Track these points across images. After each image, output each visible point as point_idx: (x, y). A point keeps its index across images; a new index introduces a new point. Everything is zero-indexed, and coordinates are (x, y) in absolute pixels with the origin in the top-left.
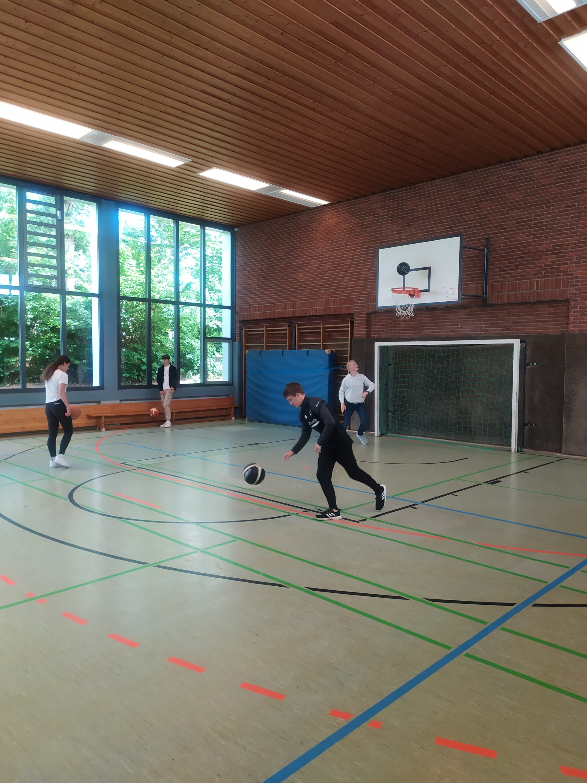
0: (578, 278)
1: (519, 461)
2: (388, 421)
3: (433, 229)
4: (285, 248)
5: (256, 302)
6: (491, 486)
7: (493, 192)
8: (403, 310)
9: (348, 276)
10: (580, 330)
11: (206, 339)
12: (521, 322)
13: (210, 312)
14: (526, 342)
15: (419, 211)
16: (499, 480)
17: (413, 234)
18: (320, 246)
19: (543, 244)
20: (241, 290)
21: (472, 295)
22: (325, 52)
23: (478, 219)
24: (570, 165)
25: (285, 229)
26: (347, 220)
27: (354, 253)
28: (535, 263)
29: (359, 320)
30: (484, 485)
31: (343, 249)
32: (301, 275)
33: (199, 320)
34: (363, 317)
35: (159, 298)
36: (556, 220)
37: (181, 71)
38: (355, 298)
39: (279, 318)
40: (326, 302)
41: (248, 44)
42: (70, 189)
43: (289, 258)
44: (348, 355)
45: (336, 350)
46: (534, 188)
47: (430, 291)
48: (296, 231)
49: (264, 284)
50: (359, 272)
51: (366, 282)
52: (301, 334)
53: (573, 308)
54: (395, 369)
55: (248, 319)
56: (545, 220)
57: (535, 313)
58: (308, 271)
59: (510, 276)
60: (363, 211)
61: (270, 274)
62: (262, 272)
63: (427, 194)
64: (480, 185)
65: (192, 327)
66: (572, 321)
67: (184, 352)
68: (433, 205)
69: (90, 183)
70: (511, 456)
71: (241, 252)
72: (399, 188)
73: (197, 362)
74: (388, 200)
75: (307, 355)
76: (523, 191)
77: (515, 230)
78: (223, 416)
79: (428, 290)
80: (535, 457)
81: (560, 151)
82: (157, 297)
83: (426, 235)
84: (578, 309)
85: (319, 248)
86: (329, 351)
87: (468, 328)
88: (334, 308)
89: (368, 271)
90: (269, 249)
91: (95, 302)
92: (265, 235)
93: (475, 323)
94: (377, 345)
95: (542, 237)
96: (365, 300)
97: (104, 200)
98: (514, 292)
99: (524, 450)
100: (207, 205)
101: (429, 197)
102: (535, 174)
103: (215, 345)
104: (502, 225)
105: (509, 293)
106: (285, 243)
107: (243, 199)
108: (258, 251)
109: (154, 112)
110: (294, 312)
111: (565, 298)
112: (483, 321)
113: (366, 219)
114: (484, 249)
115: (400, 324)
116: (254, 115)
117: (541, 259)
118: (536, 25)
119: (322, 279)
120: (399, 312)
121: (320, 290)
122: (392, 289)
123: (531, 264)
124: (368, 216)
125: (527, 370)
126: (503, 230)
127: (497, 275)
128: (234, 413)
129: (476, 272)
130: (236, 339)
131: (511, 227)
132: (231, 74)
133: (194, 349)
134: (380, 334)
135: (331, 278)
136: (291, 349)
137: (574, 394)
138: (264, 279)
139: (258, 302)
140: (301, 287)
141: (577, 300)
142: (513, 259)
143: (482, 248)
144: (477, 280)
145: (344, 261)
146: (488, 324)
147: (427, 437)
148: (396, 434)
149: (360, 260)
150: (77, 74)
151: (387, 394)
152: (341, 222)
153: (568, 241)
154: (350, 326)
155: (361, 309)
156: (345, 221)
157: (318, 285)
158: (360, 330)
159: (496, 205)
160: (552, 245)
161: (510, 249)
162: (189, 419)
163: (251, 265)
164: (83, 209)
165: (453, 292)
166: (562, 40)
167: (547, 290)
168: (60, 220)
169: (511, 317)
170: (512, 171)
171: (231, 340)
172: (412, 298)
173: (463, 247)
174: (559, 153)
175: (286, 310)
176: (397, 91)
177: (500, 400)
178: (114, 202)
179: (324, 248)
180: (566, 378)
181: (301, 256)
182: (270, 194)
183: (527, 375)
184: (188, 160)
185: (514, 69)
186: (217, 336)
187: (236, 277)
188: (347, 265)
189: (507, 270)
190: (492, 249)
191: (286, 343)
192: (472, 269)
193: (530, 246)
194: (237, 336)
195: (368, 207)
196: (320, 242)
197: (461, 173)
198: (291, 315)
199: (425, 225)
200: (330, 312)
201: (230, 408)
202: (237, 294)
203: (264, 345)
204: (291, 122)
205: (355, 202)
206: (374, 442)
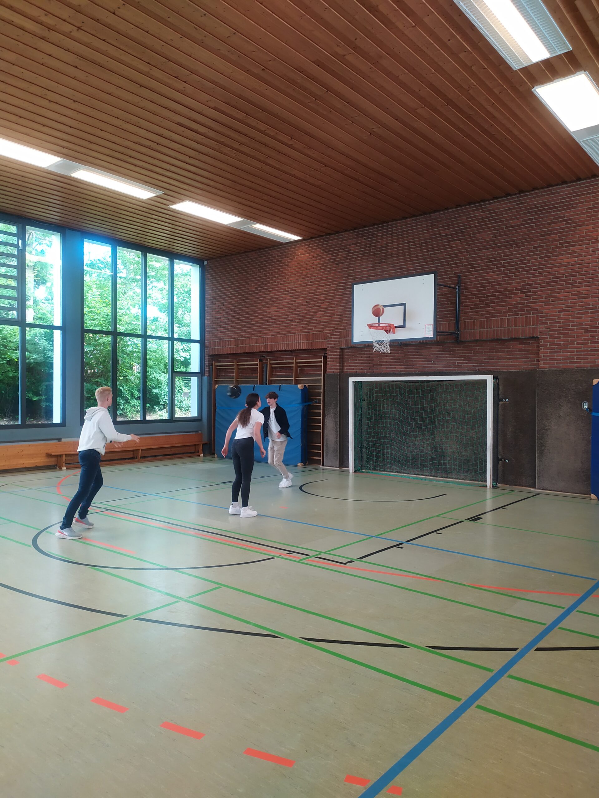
0: (547, 316)
1: (495, 497)
2: (362, 457)
4: (256, 283)
5: (226, 336)
6: (472, 522)
7: (464, 232)
8: (379, 345)
9: (320, 311)
10: (550, 367)
11: (174, 374)
12: (493, 359)
13: (178, 345)
14: (498, 378)
15: (392, 249)
16: (479, 517)
18: (292, 281)
19: (512, 283)
20: (210, 323)
21: (445, 331)
22: (305, 90)
23: (449, 258)
24: (538, 207)
25: (256, 263)
26: (320, 256)
27: (326, 288)
28: (505, 301)
29: (332, 355)
30: (466, 522)
31: (315, 284)
32: (272, 309)
33: (166, 354)
34: (336, 352)
36: (525, 260)
37: (158, 103)
38: (328, 333)
39: (250, 353)
40: (299, 337)
41: (228, 79)
42: (34, 219)
43: (260, 292)
44: (321, 390)
45: (308, 385)
46: (503, 228)
48: (267, 266)
49: (234, 318)
50: (331, 307)
51: (339, 318)
52: (272, 369)
53: (543, 345)
54: (369, 404)
55: (218, 353)
56: (514, 260)
57: (506, 350)
58: (279, 306)
59: (481, 314)
60: (335, 248)
61: (240, 308)
62: (232, 306)
63: (399, 232)
64: (450, 225)
65: (159, 360)
66: (543, 358)
67: (150, 387)
68: (405, 243)
69: (55, 213)
70: (486, 492)
71: (211, 286)
73: (163, 397)
74: (360, 237)
75: (279, 390)
76: (493, 232)
77: (486, 269)
78: (191, 453)
79: (404, 326)
80: (511, 492)
81: (528, 193)
82: (123, 330)
83: (398, 272)
84: (548, 346)
85: (291, 283)
86: (302, 386)
87: (441, 364)
88: (307, 342)
89: (340, 306)
90: (240, 283)
91: (57, 335)
92: (236, 269)
93: (448, 359)
94: (351, 380)
95: (512, 276)
96: (339, 335)
97: (69, 230)
98: (485, 329)
99: (499, 485)
100: (176, 238)
101: (401, 235)
102: (504, 216)
103: (184, 379)
104: (473, 264)
105: (481, 330)
106: (257, 278)
107: (215, 233)
108: (229, 285)
109: (127, 143)
110: (266, 346)
111: (535, 336)
112: (456, 357)
113: (338, 255)
114: (456, 286)
115: (375, 360)
116: (231, 149)
117: (511, 297)
118: (512, 72)
119: (294, 314)
120: (376, 347)
121: (293, 325)
122: (368, 325)
123: (501, 302)
124: (340, 252)
125: (499, 406)
126: (473, 269)
127: (469, 312)
128: (203, 450)
130: (205, 374)
131: (481, 266)
132: (210, 108)
133: (159, 383)
134: (353, 369)
135: (303, 313)
136: (262, 384)
137: (546, 430)
138: (235, 313)
139: (228, 336)
140: (273, 322)
141: (547, 338)
142: (484, 297)
143: (454, 286)
144: (449, 317)
145: (317, 296)
146: (461, 360)
147: (402, 473)
148: (370, 470)
149: (332, 296)
150: (48, 101)
151: (362, 430)
152: (313, 257)
153: (537, 280)
154: (323, 361)
155: (334, 344)
156: (317, 257)
157: (290, 320)
158: (333, 366)
159: (466, 245)
160: (521, 284)
161: (481, 287)
162: (155, 456)
163: (221, 298)
164: (45, 239)
165: (427, 328)
166: (535, 87)
167: (517, 327)
168: (21, 249)
169: (483, 354)
170: (482, 212)
171: (200, 375)
172: (388, 334)
173: (437, 285)
174: (527, 195)
175: (257, 345)
176: (374, 131)
177: (474, 436)
178: (80, 233)
179: (296, 283)
180: (538, 414)
181: (273, 291)
182: (242, 228)
183: (500, 410)
184: (160, 193)
185: (488, 113)
186: (184, 370)
187: (205, 311)
188: (320, 300)
189: (478, 308)
190: (464, 287)
191: (257, 378)
192: (444, 306)
193: (500, 285)
194: (207, 371)
195: (341, 244)
196: (292, 277)
197: (432, 213)
198: (262, 349)
199: (398, 262)
200: (303, 347)
201: (198, 445)
202: (206, 327)
203: (235, 379)
204: (267, 158)
205: (328, 238)
206: (348, 479)
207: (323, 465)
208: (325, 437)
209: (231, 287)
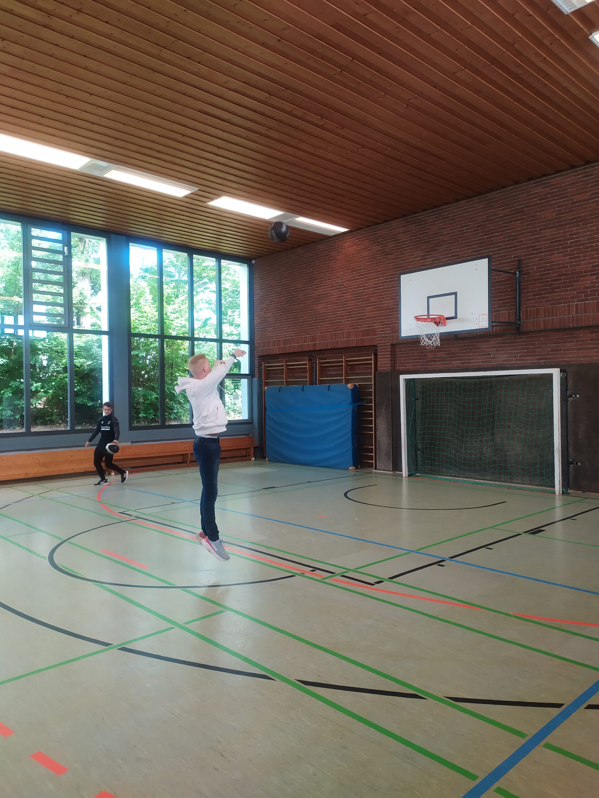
1: (565, 505)
2: (416, 460)
3: (460, 253)
4: (304, 279)
5: (275, 336)
6: (532, 536)
7: (524, 211)
8: (429, 340)
9: (370, 306)
12: (561, 350)
13: (227, 347)
14: (566, 372)
15: (444, 235)
16: (541, 529)
17: (438, 259)
18: (340, 276)
19: (581, 265)
20: (259, 324)
21: (504, 321)
22: (329, 60)
23: (508, 241)
25: (303, 259)
26: (368, 247)
27: (375, 281)
28: (573, 286)
29: (382, 352)
30: (524, 535)
31: (364, 278)
32: (321, 306)
34: (387, 349)
35: (176, 335)
37: (175, 89)
38: (379, 328)
39: (299, 352)
40: (348, 334)
41: (244, 55)
42: (78, 224)
43: (308, 289)
44: (372, 389)
45: (359, 385)
46: (568, 205)
47: (457, 318)
48: (314, 261)
49: (282, 317)
50: (381, 301)
51: (390, 312)
52: (322, 369)
54: (423, 403)
55: (267, 354)
56: (582, 239)
57: (575, 340)
58: (328, 302)
59: (545, 300)
60: (384, 237)
61: (288, 306)
62: (280, 305)
63: (452, 217)
64: (508, 205)
68: (458, 228)
69: (98, 217)
70: (555, 499)
71: (259, 285)
72: (422, 212)
74: (410, 224)
75: (329, 390)
76: (557, 209)
77: (549, 251)
78: (242, 456)
79: (455, 317)
80: (582, 500)
82: (174, 334)
85: (339, 277)
86: (351, 386)
87: (502, 357)
88: (356, 339)
89: (390, 300)
90: (288, 281)
91: (105, 339)
92: (283, 267)
93: (509, 352)
94: (402, 378)
95: (580, 257)
96: (389, 330)
97: (114, 235)
98: (551, 318)
99: (570, 491)
100: (221, 237)
101: (454, 219)
102: (569, 190)
103: (235, 382)
104: (535, 246)
105: (545, 318)
106: (304, 274)
107: (258, 229)
108: (276, 283)
109: (153, 137)
110: (315, 345)
112: (518, 349)
113: (387, 246)
114: (516, 272)
115: (427, 356)
116: (259, 136)
117: (579, 281)
118: (563, 17)
119: (343, 310)
120: (425, 341)
121: (341, 322)
122: (415, 317)
123: (568, 286)
124: (390, 242)
125: (569, 403)
126: (536, 252)
127: (532, 300)
128: (254, 453)
129: (508, 297)
130: (254, 376)
131: (545, 248)
132: (229, 90)
134: (405, 366)
135: (353, 309)
136: (312, 384)
138: (283, 312)
139: (277, 336)
140: (321, 319)
142: (548, 281)
143: (513, 271)
144: (509, 306)
145: (366, 291)
146: (523, 353)
148: (426, 474)
149: (382, 289)
150: (66, 96)
151: (415, 431)
152: (361, 249)
154: (373, 359)
155: (385, 340)
156: (365, 248)
157: (338, 317)
158: (384, 363)
159: (527, 225)
160: (591, 265)
161: (545, 271)
163: (269, 297)
165: (482, 318)
166: (593, 34)
167: (587, 314)
168: (67, 256)
169: (549, 345)
170: (543, 188)
171: (250, 376)
172: (437, 326)
173: (492, 270)
174: (594, 166)
175: (305, 344)
176: (411, 103)
177: (539, 436)
178: (125, 237)
179: (344, 278)
181: (320, 287)
183: (569, 408)
184: (195, 189)
185: (540, 70)
186: (236, 372)
187: (254, 311)
188: (369, 294)
189: (542, 294)
190: (525, 272)
191: (307, 378)
192: (503, 294)
193: (567, 267)
194: (256, 372)
195: (390, 233)
196: (340, 271)
197: (487, 192)
198: (311, 348)
199: (451, 249)
200: (352, 345)
201: (250, 448)
202: (255, 328)
203: (284, 380)
204: (299, 142)
205: (376, 228)
206: (402, 483)
207: (376, 469)
208: (378, 439)
209: (279, 285)
